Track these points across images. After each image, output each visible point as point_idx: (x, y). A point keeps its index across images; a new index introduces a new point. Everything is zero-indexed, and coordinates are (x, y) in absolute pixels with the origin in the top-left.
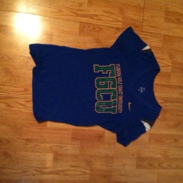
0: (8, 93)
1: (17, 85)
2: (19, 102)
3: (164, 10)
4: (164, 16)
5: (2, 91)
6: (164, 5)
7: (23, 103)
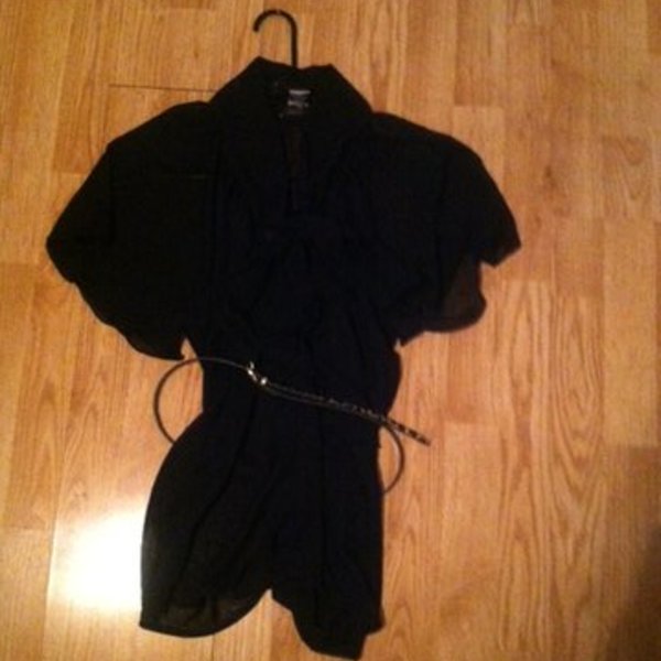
0: (538, 603)
1: (502, 572)
2: (571, 560)
3: (168, 11)
4: (192, 11)
5: (530, 629)
6: (148, 11)
7: (570, 541)
